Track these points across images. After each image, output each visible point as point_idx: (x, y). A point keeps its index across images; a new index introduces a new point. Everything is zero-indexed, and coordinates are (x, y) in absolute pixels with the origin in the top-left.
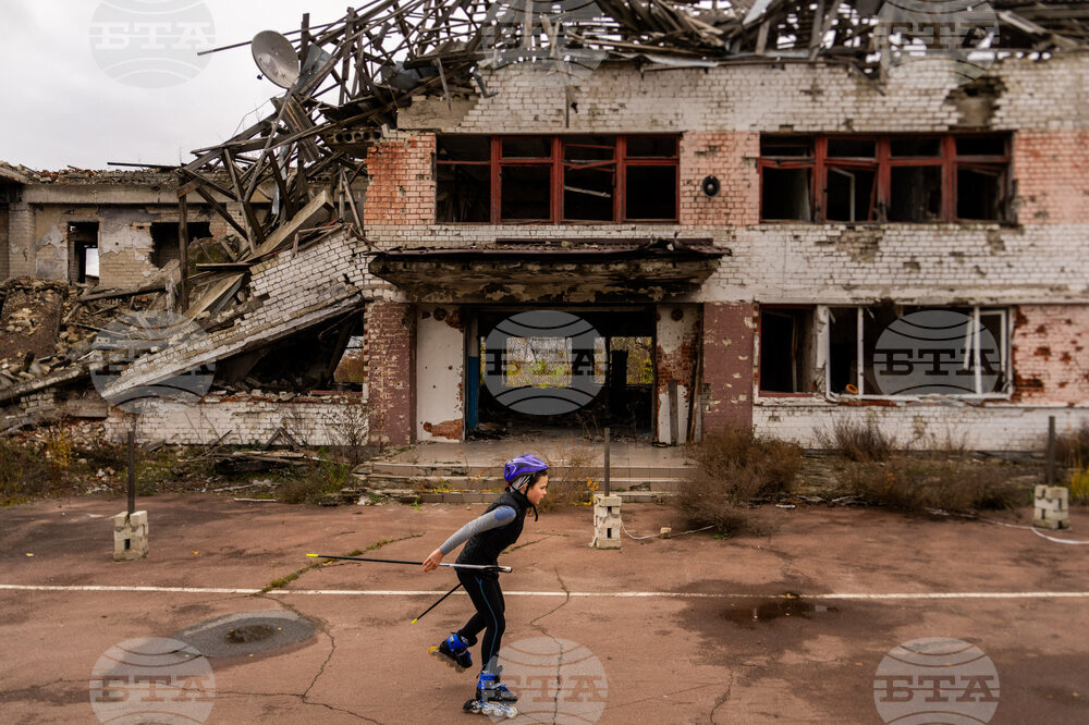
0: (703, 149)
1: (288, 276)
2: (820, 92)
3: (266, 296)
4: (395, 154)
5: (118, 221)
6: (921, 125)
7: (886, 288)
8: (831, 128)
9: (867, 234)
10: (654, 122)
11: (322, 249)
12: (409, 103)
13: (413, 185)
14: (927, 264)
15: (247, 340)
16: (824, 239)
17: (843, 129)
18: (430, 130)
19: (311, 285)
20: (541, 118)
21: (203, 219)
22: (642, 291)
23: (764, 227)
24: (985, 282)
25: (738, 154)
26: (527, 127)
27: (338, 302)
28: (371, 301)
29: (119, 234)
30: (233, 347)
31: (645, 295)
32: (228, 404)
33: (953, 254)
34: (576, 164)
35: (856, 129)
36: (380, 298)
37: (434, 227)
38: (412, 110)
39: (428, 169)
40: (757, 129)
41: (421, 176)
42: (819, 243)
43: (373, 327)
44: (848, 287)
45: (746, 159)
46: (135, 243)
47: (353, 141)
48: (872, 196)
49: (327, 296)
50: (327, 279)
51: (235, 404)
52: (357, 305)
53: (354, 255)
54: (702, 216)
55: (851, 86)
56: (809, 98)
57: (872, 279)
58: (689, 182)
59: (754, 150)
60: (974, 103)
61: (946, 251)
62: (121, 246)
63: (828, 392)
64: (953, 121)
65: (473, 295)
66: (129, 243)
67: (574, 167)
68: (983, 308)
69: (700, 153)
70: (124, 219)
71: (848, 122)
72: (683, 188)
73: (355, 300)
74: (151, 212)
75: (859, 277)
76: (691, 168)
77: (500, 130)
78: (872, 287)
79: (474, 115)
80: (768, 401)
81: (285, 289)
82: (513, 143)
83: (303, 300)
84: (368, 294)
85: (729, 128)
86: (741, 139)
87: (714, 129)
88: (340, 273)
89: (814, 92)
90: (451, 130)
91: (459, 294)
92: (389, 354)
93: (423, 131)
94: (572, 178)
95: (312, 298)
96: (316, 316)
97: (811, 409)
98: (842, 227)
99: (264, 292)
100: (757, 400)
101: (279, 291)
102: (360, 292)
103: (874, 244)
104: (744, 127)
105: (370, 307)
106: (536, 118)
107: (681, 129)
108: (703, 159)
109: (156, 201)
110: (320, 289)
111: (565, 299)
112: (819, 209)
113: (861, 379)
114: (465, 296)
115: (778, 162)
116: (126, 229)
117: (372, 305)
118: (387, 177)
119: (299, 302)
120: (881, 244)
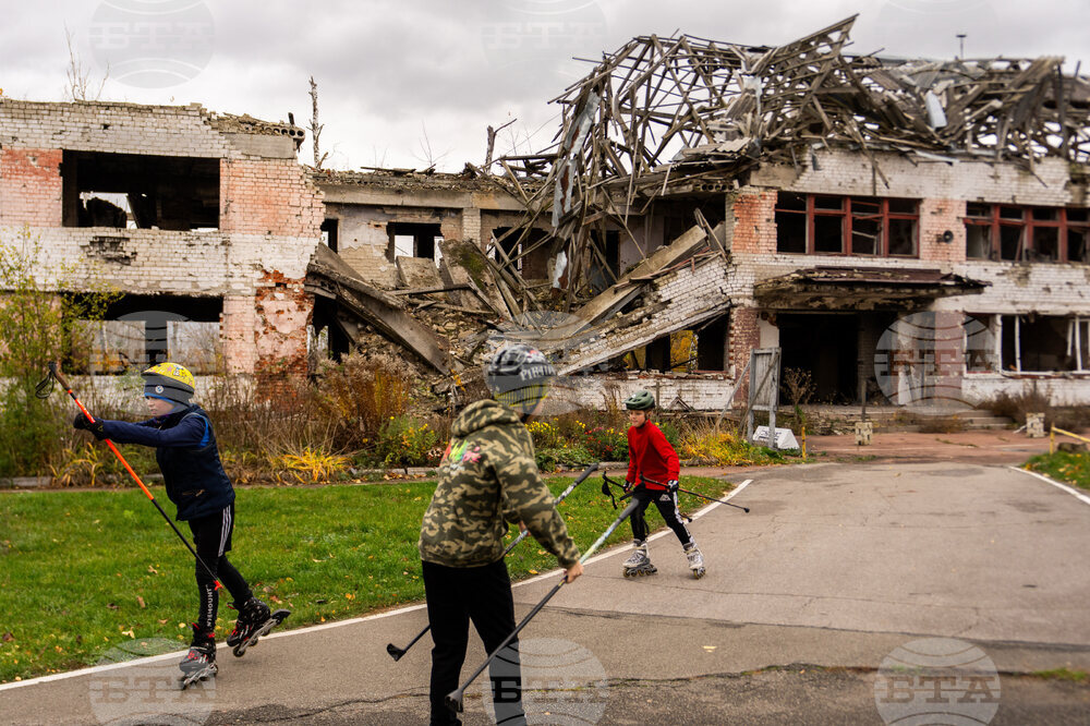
0: (935, 211)
1: (683, 288)
2: (998, 177)
3: (669, 302)
4: (753, 204)
5: (357, 219)
6: (1051, 202)
7: (1033, 304)
8: (1004, 201)
9: (1021, 269)
10: (908, 191)
11: (706, 269)
12: (758, 168)
13: (763, 225)
14: (1054, 289)
15: (657, 333)
16: (1001, 272)
17: (1010, 202)
18: (772, 188)
19: (700, 294)
20: (843, 184)
21: (436, 220)
22: (902, 303)
23: (968, 263)
24: (1082, 301)
25: (954, 215)
26: (835, 190)
27: (716, 306)
28: (736, 306)
29: (357, 231)
30: (648, 339)
31: (902, 306)
32: (641, 381)
33: (1068, 283)
34: (860, 216)
35: (1018, 202)
36: (743, 304)
37: (777, 256)
38: (760, 172)
39: (772, 215)
40: (965, 199)
41: (768, 220)
42: (998, 274)
43: (737, 325)
44: (1014, 303)
45: (958, 218)
46: (373, 240)
47: (714, 190)
48: (1019, 243)
49: (710, 302)
50: (709, 291)
51: (646, 380)
52: (728, 309)
53: (726, 274)
54: (934, 255)
55: (1015, 174)
56: (992, 181)
57: (1026, 298)
58: (928, 232)
59: (963, 214)
60: (1076, 188)
61: (1064, 281)
62: (360, 243)
63: (1001, 370)
64: (1068, 201)
65: (801, 304)
66: (367, 240)
67: (858, 218)
68: (1082, 317)
69: (933, 213)
70: (362, 218)
71: (1013, 198)
72: (923, 235)
73: (726, 306)
74: (387, 212)
75: (1019, 297)
76: (928, 224)
77: (817, 190)
78: (1026, 303)
79: (804, 178)
80: (971, 376)
81: (683, 297)
82: (824, 200)
83: (694, 305)
84: (734, 301)
85: (949, 197)
86: (956, 204)
87: (941, 197)
88: (718, 287)
89: (995, 177)
90: (787, 189)
91: (792, 303)
92: (748, 344)
93: (767, 188)
94: (857, 225)
95: (701, 304)
96: (701, 316)
97: (993, 380)
98: (1010, 264)
99: (667, 299)
100: (966, 375)
101: (679, 298)
102: (730, 300)
103: (1026, 275)
104: (957, 197)
105: (735, 311)
106: (840, 185)
107: (922, 196)
108: (935, 217)
109: (399, 204)
110: (706, 298)
111: (856, 308)
112: (995, 252)
113: (1018, 362)
114: (796, 304)
115: (974, 220)
116: (364, 227)
117: (736, 309)
118: (748, 220)
119: (690, 307)
120: (1031, 276)
